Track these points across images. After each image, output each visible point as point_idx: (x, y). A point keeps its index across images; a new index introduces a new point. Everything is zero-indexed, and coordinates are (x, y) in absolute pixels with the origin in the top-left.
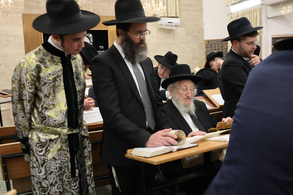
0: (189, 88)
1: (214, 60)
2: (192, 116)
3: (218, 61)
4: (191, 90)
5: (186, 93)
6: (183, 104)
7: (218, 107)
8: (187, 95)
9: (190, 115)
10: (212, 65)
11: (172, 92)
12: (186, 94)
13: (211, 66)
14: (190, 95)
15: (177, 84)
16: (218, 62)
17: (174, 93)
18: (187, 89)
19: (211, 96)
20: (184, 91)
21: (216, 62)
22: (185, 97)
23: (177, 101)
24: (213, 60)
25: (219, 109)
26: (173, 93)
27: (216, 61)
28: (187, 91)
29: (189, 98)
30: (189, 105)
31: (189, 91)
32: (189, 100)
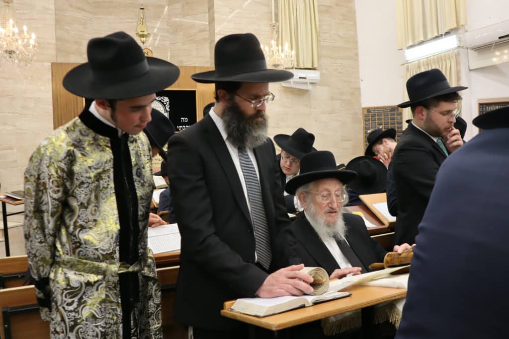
0: (333, 193)
1: (381, 143)
2: (339, 243)
3: (388, 144)
4: (337, 196)
5: (328, 201)
6: (323, 221)
7: (387, 225)
8: (330, 205)
9: (336, 240)
11: (303, 200)
12: (328, 204)
13: (376, 153)
14: (335, 205)
15: (311, 186)
16: (388, 146)
17: (307, 202)
18: (330, 195)
20: (325, 198)
21: (384, 146)
22: (327, 209)
23: (314, 216)
24: (379, 142)
25: (389, 228)
26: (305, 202)
27: (384, 144)
28: (330, 198)
29: (334, 211)
30: (334, 223)
31: (334, 198)
32: (333, 214)
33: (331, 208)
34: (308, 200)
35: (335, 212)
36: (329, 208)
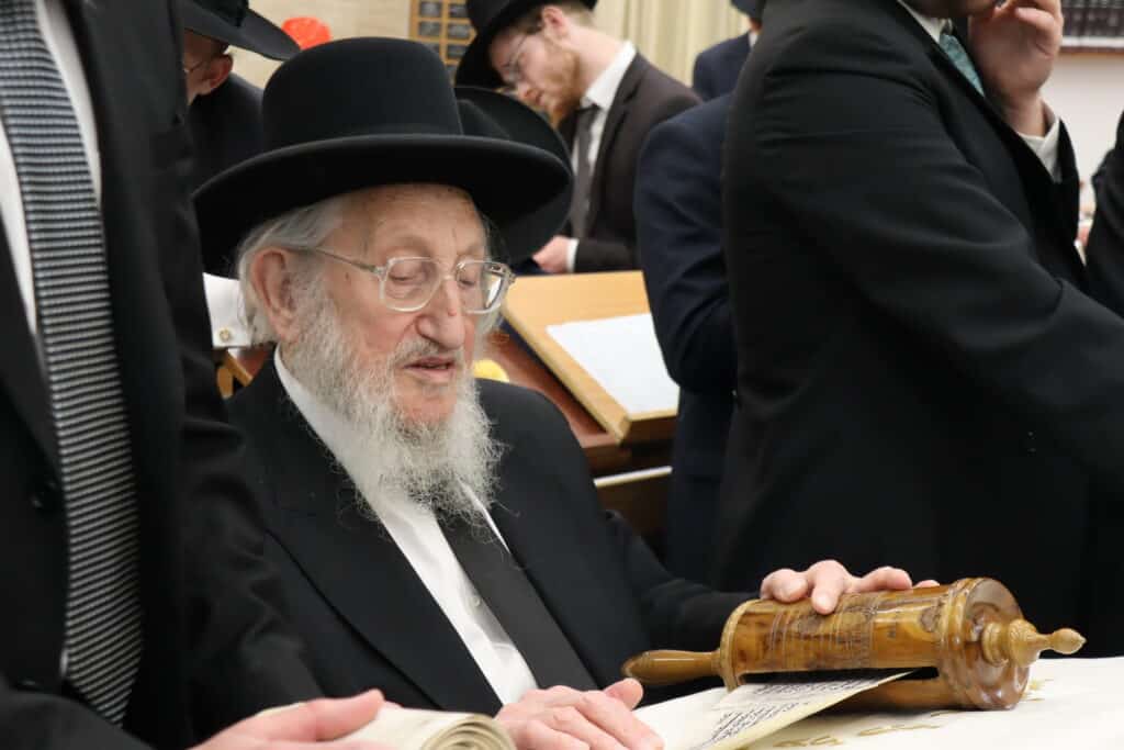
0: (446, 265)
2: (456, 528)
3: (566, 36)
4: (466, 283)
5: (418, 306)
6: (384, 409)
8: (428, 328)
9: (438, 511)
10: (518, 68)
11: (281, 298)
12: (421, 317)
13: (509, 77)
14: (454, 329)
15: (330, 220)
16: (565, 44)
17: (300, 309)
18: (428, 270)
19: (552, 331)
20: (405, 290)
21: (547, 41)
22: (411, 346)
23: (333, 387)
26: (291, 306)
27: (549, 31)
28: (430, 292)
29: (445, 357)
30: (440, 424)
31: (453, 293)
32: (439, 377)
33: (434, 342)
34: (310, 293)
35: (449, 365)
36: (422, 343)
